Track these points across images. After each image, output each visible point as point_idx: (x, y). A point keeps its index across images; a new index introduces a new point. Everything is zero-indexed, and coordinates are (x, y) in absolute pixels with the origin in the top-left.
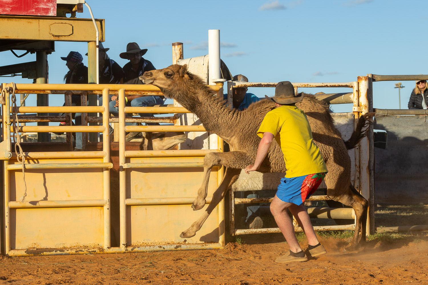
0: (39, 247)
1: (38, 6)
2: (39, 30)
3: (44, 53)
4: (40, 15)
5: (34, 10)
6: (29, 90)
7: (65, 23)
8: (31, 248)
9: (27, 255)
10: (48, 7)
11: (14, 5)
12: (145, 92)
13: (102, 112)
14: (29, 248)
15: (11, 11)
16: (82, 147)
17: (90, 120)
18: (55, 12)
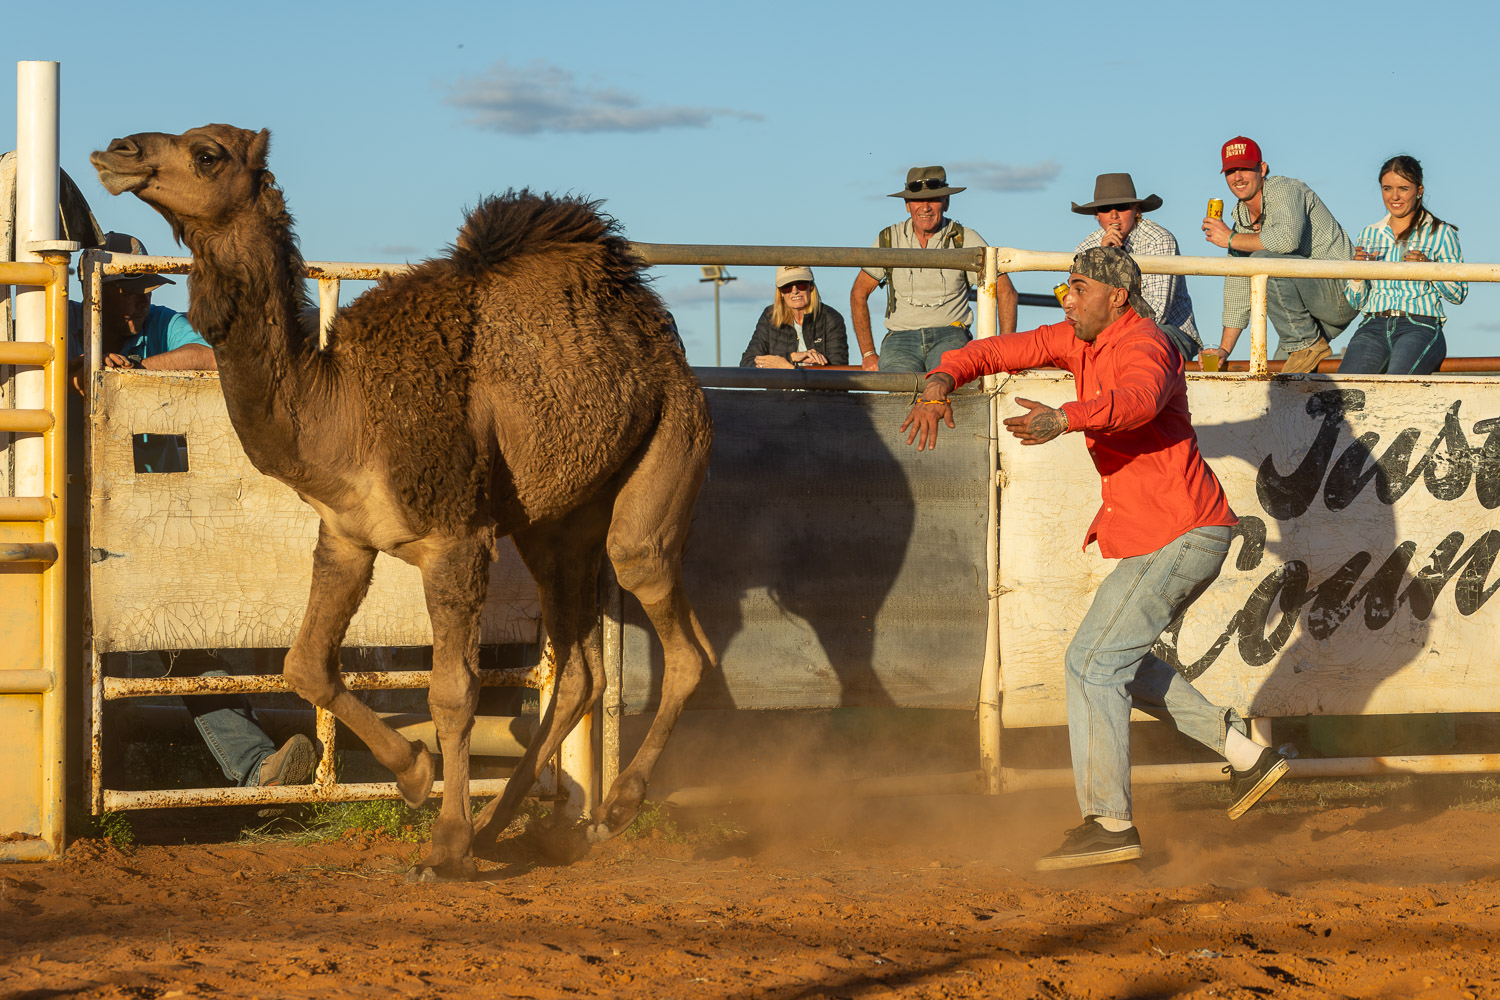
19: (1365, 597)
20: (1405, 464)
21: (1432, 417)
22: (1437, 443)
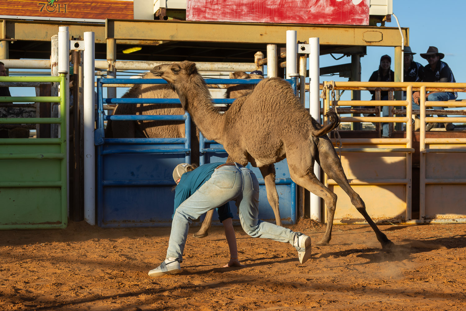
0: (352, 218)
1: (354, 17)
2: (354, 37)
3: (358, 56)
4: (355, 24)
5: (350, 20)
6: (345, 87)
7: (376, 31)
8: (345, 218)
9: (342, 224)
10: (362, 18)
11: (334, 17)
12: (443, 89)
13: (406, 106)
14: (344, 218)
15: (331, 21)
16: (388, 134)
17: (395, 112)
18: (368, 22)
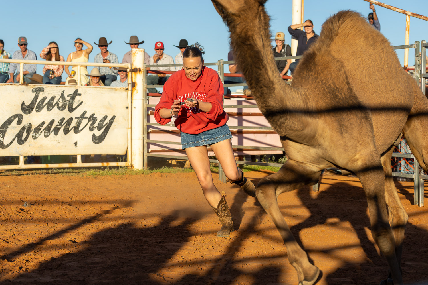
19: (44, 131)
20: (53, 103)
21: (58, 93)
22: (59, 99)
